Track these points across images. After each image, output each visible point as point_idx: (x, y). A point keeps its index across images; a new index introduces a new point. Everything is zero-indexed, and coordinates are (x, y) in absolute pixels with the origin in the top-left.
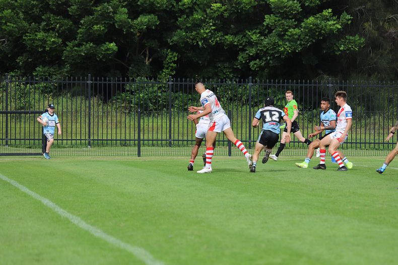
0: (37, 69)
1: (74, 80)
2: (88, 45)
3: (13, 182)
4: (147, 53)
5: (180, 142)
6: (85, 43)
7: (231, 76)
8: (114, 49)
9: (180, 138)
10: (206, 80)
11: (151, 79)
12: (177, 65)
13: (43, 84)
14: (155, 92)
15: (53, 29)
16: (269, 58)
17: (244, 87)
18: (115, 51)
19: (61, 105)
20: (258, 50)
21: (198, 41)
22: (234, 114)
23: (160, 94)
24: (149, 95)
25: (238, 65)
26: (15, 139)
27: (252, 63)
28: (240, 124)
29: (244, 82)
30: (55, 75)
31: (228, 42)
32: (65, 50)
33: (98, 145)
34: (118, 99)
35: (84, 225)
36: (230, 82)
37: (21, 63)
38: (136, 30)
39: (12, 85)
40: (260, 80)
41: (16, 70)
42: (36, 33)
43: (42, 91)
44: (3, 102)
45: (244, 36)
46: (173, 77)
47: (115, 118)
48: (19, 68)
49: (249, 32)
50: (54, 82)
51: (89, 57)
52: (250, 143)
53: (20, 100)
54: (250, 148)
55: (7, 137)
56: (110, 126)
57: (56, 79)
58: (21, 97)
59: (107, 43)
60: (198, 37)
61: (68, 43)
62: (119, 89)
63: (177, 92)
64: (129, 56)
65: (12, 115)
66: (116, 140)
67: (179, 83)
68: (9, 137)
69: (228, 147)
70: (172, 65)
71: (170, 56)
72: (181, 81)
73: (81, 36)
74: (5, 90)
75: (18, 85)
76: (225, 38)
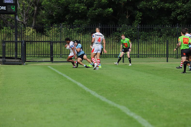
0: (75, 21)
1: (92, 26)
2: (99, 10)
3: (64, 75)
4: (127, 13)
5: (143, 55)
6: (97, 9)
7: (168, 23)
8: (112, 11)
9: (143, 54)
10: (156, 25)
11: (129, 25)
12: (142, 19)
13: (78, 28)
14: (131, 31)
15: (83, 2)
16: (187, 14)
17: (174, 29)
18: (112, 12)
19: (86, 38)
20: (181, 10)
21: (152, 7)
22: (169, 42)
23: (133, 33)
24: (128, 33)
25: (171, 18)
26: (65, 55)
27: (178, 17)
28: (172, 46)
29: (175, 26)
30: (83, 24)
31: (167, 7)
32: (88, 12)
33: (104, 57)
34: (113, 35)
35: (97, 95)
36: (167, 26)
37: (67, 18)
38: (122, 2)
39: (64, 29)
40: (182, 25)
41: (65, 22)
42: (75, 4)
43: (77, 32)
44: (59, 37)
45: (175, 4)
46: (140, 24)
47: (112, 44)
48: (67, 21)
49: (177, 2)
50: (83, 27)
51: (100, 15)
52: (177, 56)
53: (67, 36)
54: (177, 58)
55: (61, 53)
56: (109, 48)
57: (83, 26)
58: (68, 34)
59: (108, 8)
60: (152, 4)
61: (90, 9)
62: (114, 30)
63: (141, 31)
64: (119, 14)
65: (64, 43)
66: (112, 55)
67: (143, 27)
68: (62, 54)
69: (166, 58)
70: (139, 18)
71: (138, 14)
72: (144, 26)
73: (96, 5)
74: (60, 31)
75: (66, 29)
76: (165, 5)
